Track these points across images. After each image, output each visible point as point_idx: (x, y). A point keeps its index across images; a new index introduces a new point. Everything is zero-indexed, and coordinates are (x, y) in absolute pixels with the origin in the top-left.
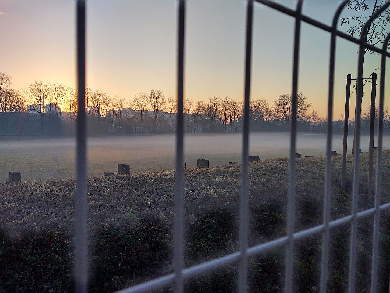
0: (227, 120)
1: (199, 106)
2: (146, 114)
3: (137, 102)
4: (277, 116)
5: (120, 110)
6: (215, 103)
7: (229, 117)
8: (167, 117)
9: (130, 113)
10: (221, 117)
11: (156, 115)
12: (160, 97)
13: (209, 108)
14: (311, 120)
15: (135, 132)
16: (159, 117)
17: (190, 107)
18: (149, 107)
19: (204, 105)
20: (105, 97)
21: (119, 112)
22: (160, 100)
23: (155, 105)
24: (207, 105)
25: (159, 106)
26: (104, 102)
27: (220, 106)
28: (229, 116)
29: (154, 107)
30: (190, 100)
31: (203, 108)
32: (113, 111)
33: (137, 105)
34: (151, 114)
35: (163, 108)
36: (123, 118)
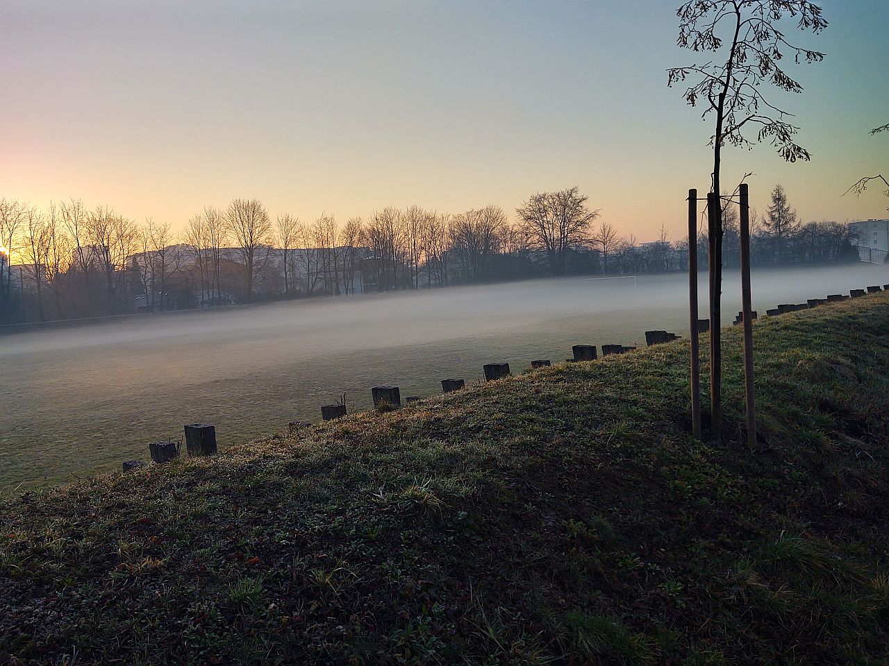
0: (417, 259)
1: (351, 230)
2: (225, 257)
3: (201, 230)
4: (528, 242)
5: (162, 253)
6: (388, 221)
7: (423, 252)
8: (277, 261)
9: (185, 258)
10: (404, 254)
11: (249, 258)
12: (256, 216)
13: (374, 232)
14: (600, 247)
15: (203, 303)
16: (258, 263)
17: (329, 235)
18: (232, 240)
19: (363, 228)
20: (120, 223)
21: (160, 257)
22: (257, 223)
23: (246, 234)
24: (369, 227)
25: (255, 236)
26: (120, 236)
27: (400, 227)
28: (422, 248)
29: (243, 242)
30: (329, 217)
31: (362, 233)
32: (143, 258)
33: (202, 238)
34: (237, 256)
35: (267, 241)
36: (169, 270)
